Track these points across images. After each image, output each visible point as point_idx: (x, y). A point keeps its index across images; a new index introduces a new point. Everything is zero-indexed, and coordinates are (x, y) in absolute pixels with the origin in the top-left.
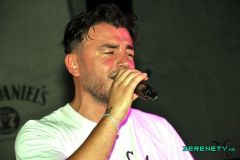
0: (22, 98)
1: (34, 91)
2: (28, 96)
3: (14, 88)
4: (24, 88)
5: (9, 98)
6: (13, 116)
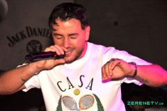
0: (44, 35)
3: (39, 30)
4: (45, 30)
5: (36, 35)
6: (39, 45)
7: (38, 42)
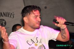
1: (10, 14)
3: (4, 13)
4: (7, 13)
5: (2, 16)
6: (4, 22)
7: (4, 20)
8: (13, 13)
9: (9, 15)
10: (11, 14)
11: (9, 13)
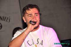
0: (3, 20)
2: (5, 20)
8: (9, 17)
9: (5, 19)
10: (8, 18)
11: (5, 17)
